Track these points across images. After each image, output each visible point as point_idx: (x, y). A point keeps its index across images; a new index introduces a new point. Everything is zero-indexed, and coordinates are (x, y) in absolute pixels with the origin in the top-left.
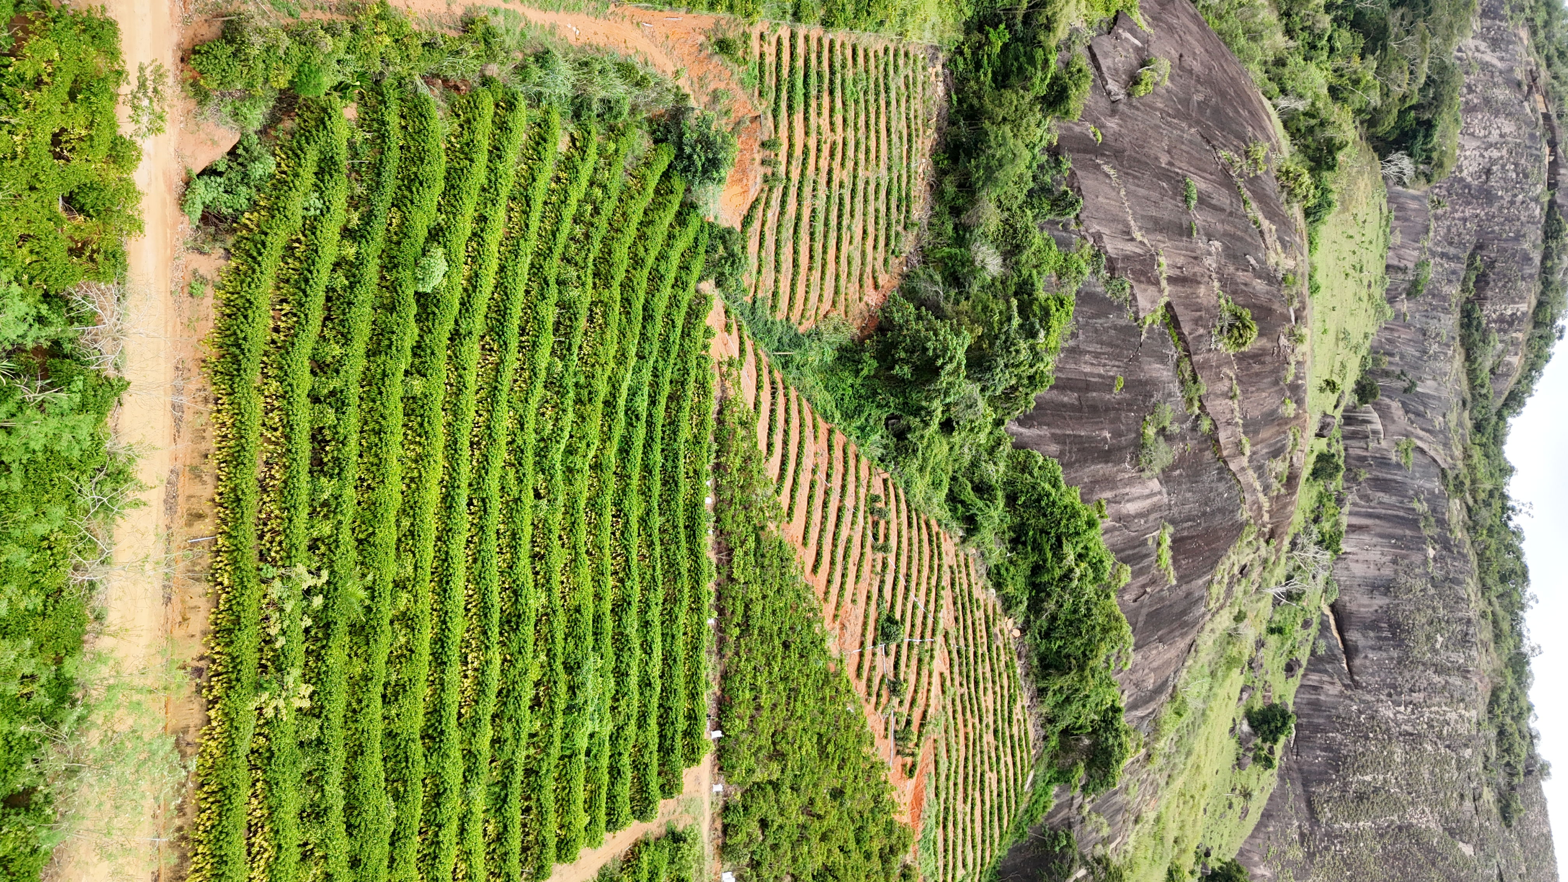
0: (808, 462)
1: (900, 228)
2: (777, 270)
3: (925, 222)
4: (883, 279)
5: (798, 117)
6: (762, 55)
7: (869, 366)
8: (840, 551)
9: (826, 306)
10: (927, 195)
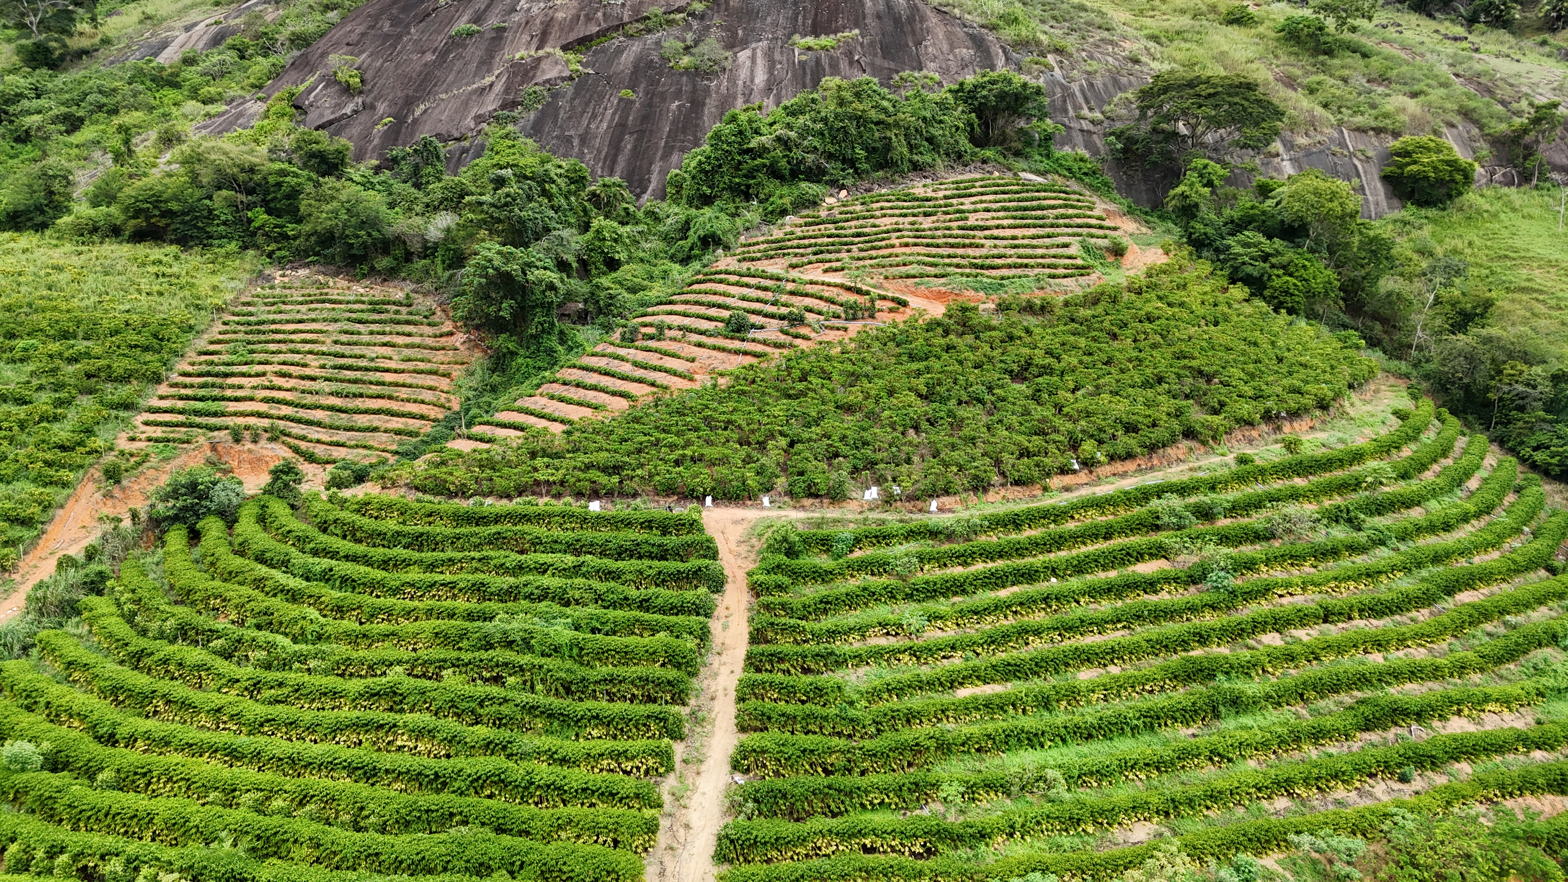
0: (541, 404)
1: (405, 311)
2: (375, 430)
4: (448, 327)
5: (232, 407)
6: (149, 440)
8: (637, 373)
9: (444, 383)
10: (392, 284)
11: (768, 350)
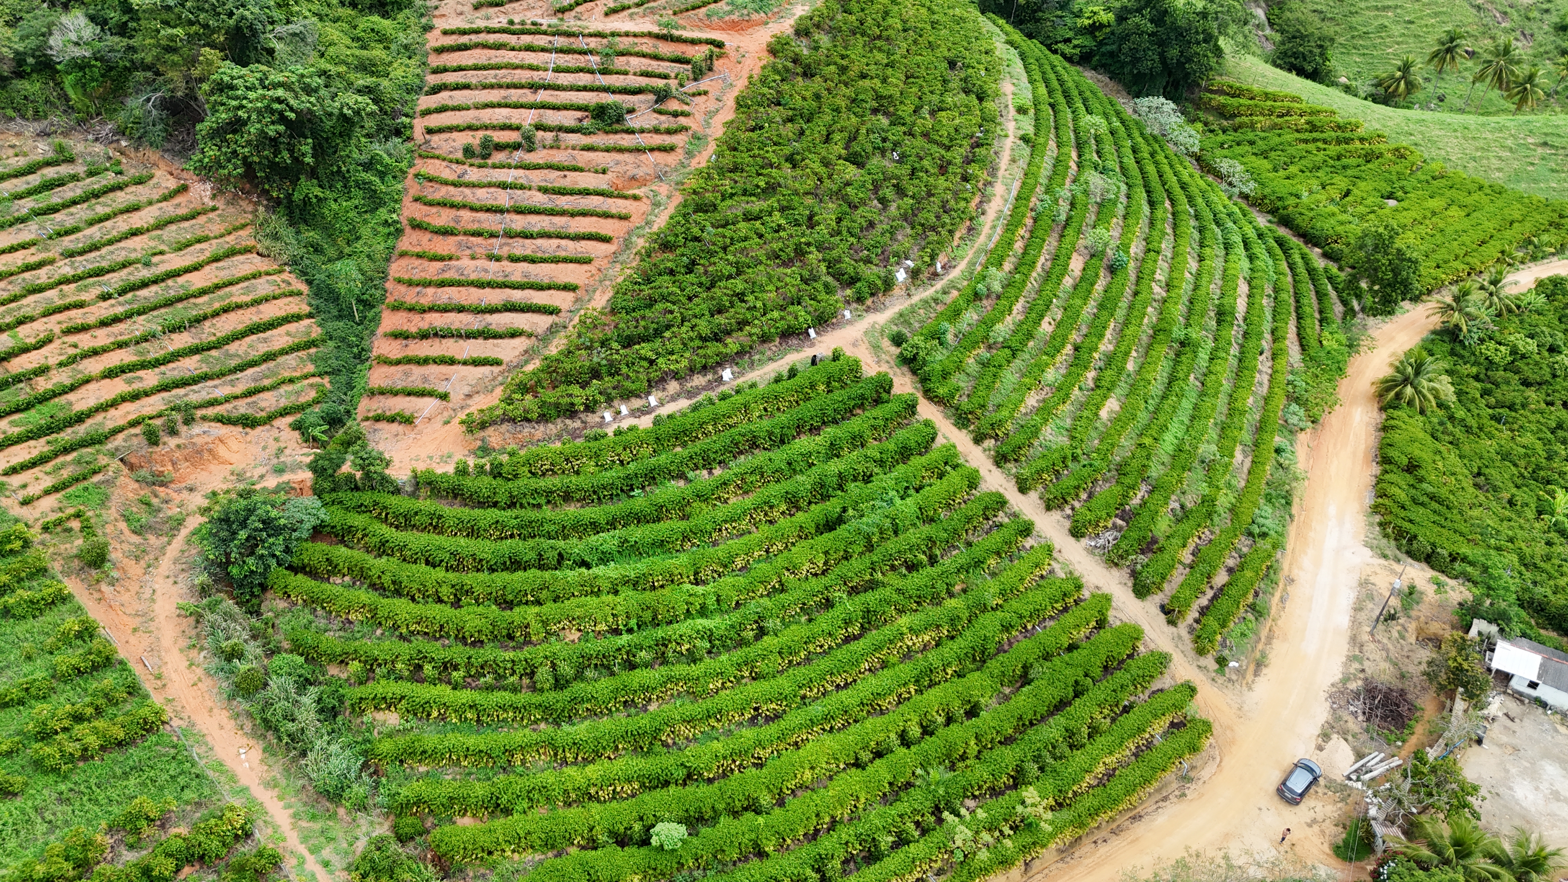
0: (493, 270)
1: (80, 169)
2: (272, 356)
3: (37, 126)
5: (80, 401)
6: (49, 492)
7: (308, 189)
8: (564, 202)
11: (668, 140)
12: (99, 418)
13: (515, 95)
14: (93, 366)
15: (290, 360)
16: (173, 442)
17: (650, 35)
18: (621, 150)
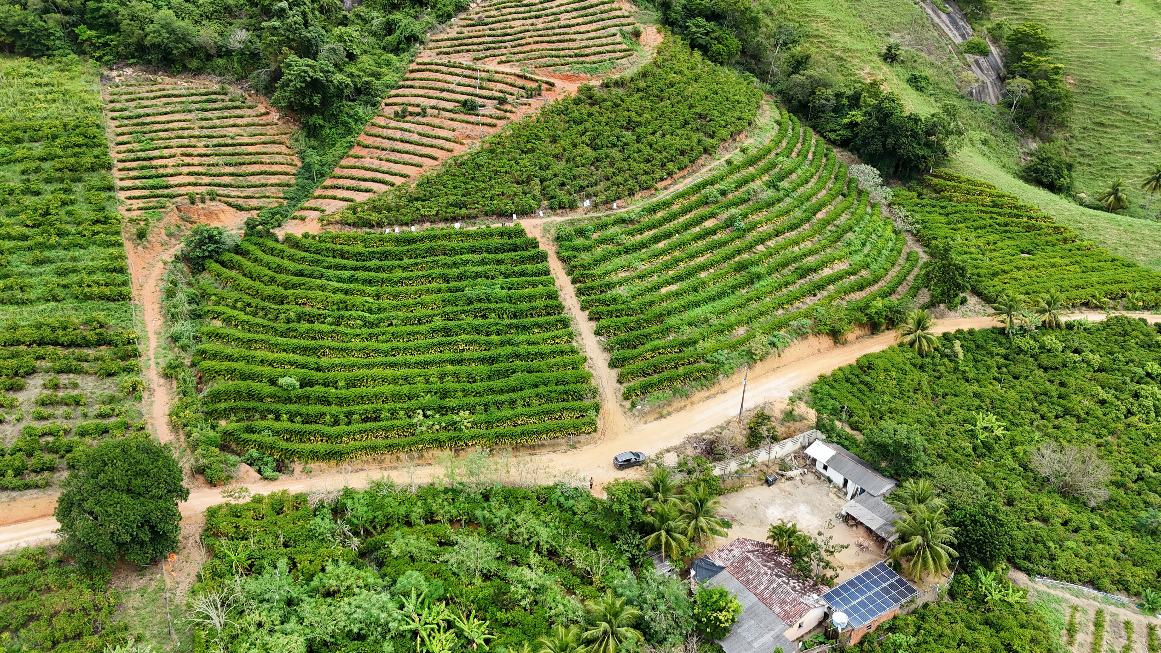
0: (376, 164)
1: (227, 98)
2: (266, 185)
3: (219, 79)
4: (262, 109)
5: (172, 181)
6: (140, 209)
7: (316, 120)
8: (426, 140)
9: (283, 149)
10: (202, 77)
11: (494, 121)
12: (176, 189)
13: (432, 93)
14: (185, 170)
15: (273, 189)
16: (201, 205)
17: (515, 75)
18: (467, 122)
